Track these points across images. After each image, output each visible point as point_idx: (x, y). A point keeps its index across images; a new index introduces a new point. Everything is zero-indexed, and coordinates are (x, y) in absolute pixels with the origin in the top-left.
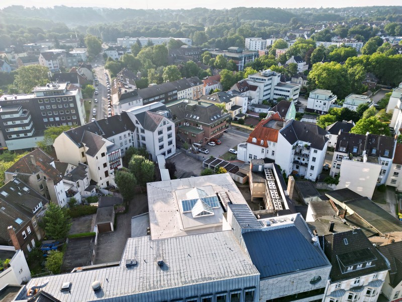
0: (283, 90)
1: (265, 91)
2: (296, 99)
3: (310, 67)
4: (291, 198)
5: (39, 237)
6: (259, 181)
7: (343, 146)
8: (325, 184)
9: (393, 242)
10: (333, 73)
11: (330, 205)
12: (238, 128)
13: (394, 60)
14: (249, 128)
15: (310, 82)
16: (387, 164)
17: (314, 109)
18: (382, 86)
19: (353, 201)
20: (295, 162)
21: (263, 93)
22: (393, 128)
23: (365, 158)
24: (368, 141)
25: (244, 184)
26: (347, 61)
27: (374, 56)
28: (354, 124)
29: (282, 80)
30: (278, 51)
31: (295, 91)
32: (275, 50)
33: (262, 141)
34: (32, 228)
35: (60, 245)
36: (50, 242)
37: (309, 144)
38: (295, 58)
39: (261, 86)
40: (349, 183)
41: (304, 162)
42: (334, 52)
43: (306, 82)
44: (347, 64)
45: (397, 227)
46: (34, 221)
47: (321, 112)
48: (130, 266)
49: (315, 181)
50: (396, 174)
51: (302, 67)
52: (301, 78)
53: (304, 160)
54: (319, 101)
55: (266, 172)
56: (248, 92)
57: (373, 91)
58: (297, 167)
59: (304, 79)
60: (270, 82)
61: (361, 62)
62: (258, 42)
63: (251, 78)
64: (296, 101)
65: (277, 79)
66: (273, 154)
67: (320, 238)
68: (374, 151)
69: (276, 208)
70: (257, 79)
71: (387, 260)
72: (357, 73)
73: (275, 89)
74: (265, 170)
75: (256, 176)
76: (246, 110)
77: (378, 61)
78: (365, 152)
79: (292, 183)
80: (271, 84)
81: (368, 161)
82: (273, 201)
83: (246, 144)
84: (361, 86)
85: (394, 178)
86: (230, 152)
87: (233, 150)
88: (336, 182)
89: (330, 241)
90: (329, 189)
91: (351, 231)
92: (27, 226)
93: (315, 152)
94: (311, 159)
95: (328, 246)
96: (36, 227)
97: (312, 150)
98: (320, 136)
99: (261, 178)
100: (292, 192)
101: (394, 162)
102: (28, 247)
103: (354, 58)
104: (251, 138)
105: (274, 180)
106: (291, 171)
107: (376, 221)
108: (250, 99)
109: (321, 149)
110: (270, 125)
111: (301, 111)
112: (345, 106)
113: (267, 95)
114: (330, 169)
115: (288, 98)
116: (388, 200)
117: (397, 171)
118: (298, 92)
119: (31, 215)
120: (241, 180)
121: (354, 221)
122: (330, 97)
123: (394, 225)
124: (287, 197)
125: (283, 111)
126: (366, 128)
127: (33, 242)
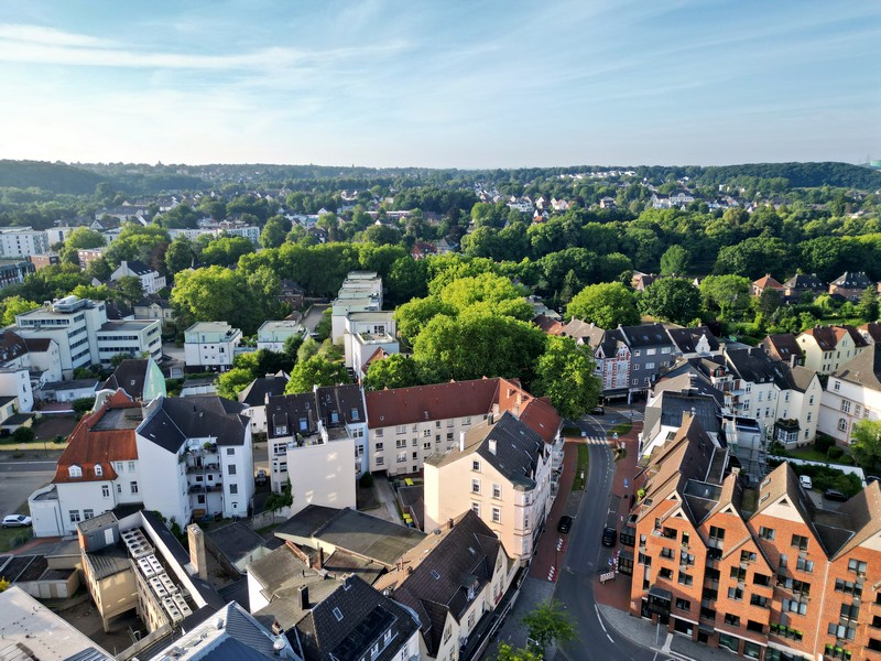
0: (121, 338)
1: (72, 347)
2: (157, 352)
3: (170, 281)
4: (204, 576)
6: (116, 570)
7: (280, 424)
8: (269, 514)
9: (411, 571)
10: (221, 288)
11: (290, 553)
12: (18, 455)
13: (318, 254)
14: (50, 445)
15: (179, 311)
16: (361, 434)
17: (203, 363)
18: (314, 299)
19: (328, 526)
20: (193, 490)
21: (68, 354)
22: (352, 368)
23: (324, 435)
24: (321, 402)
25: (73, 596)
26: (240, 263)
27: (285, 249)
28: (287, 376)
29: (111, 314)
30: (82, 253)
31: (149, 334)
32: (76, 252)
33: (98, 468)
37: (213, 440)
38: (130, 266)
39: (60, 336)
40: (311, 492)
41: (212, 483)
42: (210, 248)
43: (170, 311)
44: (241, 268)
45: (409, 541)
47: (218, 367)
49: (246, 515)
50: (379, 446)
51: (151, 282)
52: (156, 305)
53: (210, 478)
54: (209, 346)
55: (126, 541)
56: (25, 356)
57: (302, 310)
58: (202, 500)
59: (164, 306)
60: (81, 324)
61: (265, 261)
62: (22, 238)
63: (25, 322)
64: (159, 355)
65: (97, 316)
66: (135, 489)
67: (290, 635)
68: (335, 417)
69: (175, 618)
70: (43, 322)
71: (412, 612)
72: (266, 283)
73: (99, 338)
74: (124, 536)
75: (101, 560)
76: (31, 402)
77: (294, 257)
78: (320, 423)
79: (198, 541)
80: (85, 328)
81: (331, 438)
82: (164, 603)
83: (55, 490)
84: (279, 305)
85: (378, 454)
86: (8, 527)
87: (15, 517)
88: (288, 501)
89: (311, 630)
90: (279, 521)
91: (341, 587)
93: (231, 452)
94: (225, 470)
95: (308, 644)
97: (223, 450)
98: (231, 417)
99: (117, 559)
100: (204, 561)
101: (370, 427)
103: (251, 255)
104: (63, 468)
105: (153, 550)
106: (189, 513)
107: (374, 546)
108: (35, 373)
109: (240, 442)
110: (108, 423)
111: (176, 375)
112: (261, 346)
113: (80, 355)
114: (268, 478)
115: (137, 353)
116: (382, 499)
117: (379, 440)
118: (158, 335)
120: (62, 588)
121: (341, 564)
122: (229, 334)
123: (404, 539)
124: (195, 579)
125: (133, 382)
126: (309, 379)
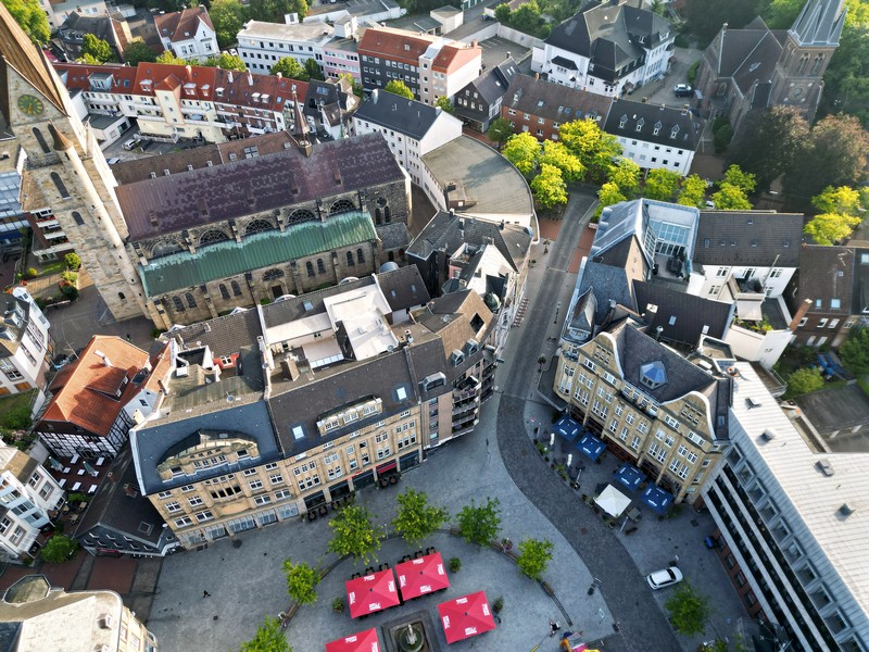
5: (836, 343)
34: (839, 325)
35: (838, 376)
36: (836, 360)
46: (852, 321)
48: (819, 467)
92: (837, 317)
96: (845, 329)
102: (811, 339)
119: (857, 310)
127: (823, 340)
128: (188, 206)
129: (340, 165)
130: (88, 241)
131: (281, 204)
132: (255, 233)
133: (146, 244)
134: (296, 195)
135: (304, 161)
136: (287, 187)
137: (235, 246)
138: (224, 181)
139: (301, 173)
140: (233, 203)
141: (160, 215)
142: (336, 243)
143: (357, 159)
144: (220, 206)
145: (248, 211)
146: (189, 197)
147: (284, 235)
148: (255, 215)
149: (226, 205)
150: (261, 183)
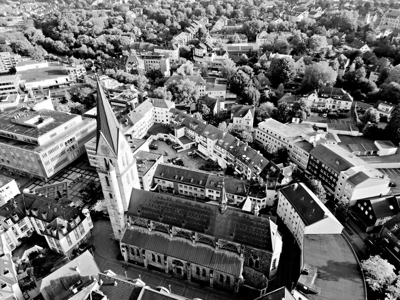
128: (156, 210)
129: (237, 226)
130: (112, 205)
131: (197, 231)
132: (181, 237)
133: (132, 218)
134: (206, 230)
135: (219, 215)
136: (204, 223)
137: (168, 238)
138: (177, 206)
139: (214, 220)
140: (175, 218)
141: (143, 208)
142: (215, 267)
143: (248, 228)
144: (169, 217)
145: (180, 226)
146: (159, 206)
147: (193, 245)
148: (183, 230)
149: (172, 218)
150: (193, 216)
